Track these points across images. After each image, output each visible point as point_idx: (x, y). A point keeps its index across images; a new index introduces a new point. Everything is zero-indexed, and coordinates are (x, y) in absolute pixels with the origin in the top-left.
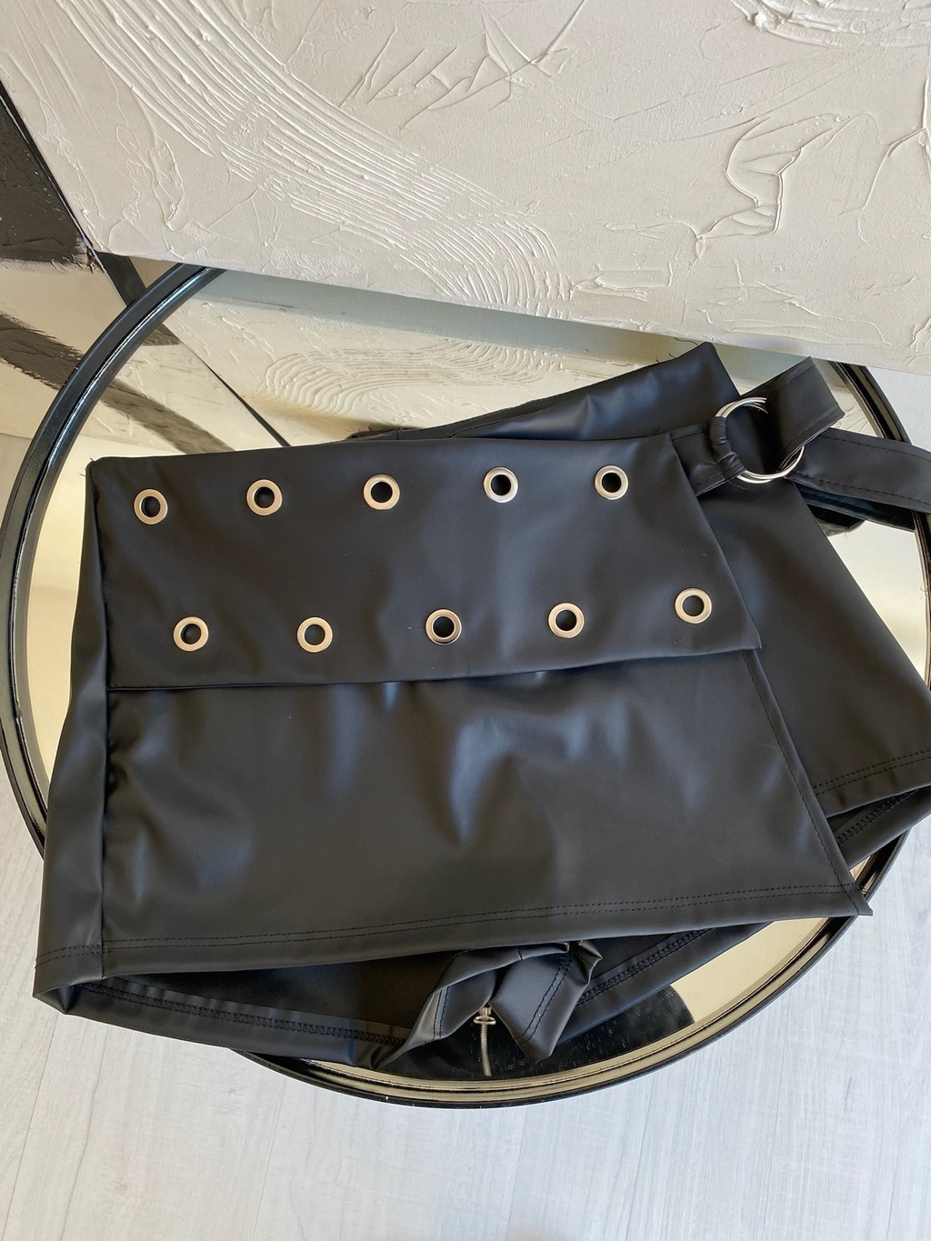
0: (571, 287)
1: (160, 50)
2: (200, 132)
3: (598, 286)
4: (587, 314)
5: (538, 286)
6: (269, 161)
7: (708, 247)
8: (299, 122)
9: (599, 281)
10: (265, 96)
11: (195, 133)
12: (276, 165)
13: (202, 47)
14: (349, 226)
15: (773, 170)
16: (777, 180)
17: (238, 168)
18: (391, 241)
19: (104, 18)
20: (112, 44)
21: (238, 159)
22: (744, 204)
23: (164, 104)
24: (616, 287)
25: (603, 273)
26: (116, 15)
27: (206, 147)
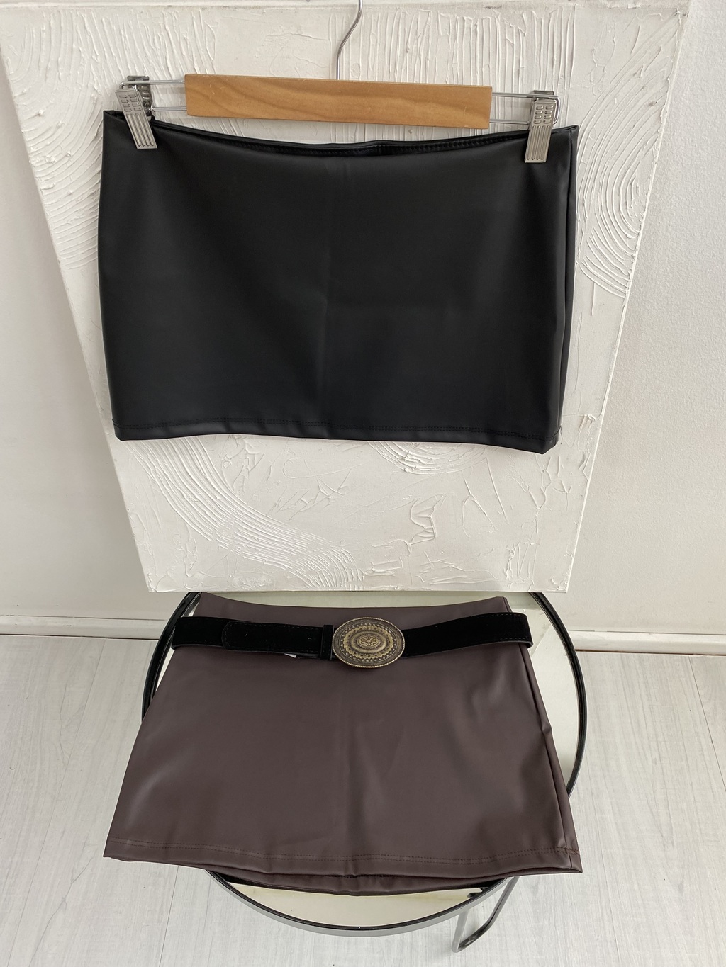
0: (363, 574)
1: (200, 505)
2: (209, 532)
3: (374, 572)
4: (372, 586)
5: (349, 576)
6: (236, 540)
7: (413, 548)
8: (251, 523)
9: (374, 569)
10: (238, 515)
11: (207, 533)
12: (240, 541)
13: (216, 501)
14: (268, 562)
15: (427, 515)
16: (429, 518)
17: (223, 544)
18: (286, 566)
19: (180, 496)
20: (180, 505)
21: (223, 541)
22: (422, 530)
23: (196, 524)
24: (381, 571)
25: (375, 566)
26: (184, 495)
27: (211, 538)
